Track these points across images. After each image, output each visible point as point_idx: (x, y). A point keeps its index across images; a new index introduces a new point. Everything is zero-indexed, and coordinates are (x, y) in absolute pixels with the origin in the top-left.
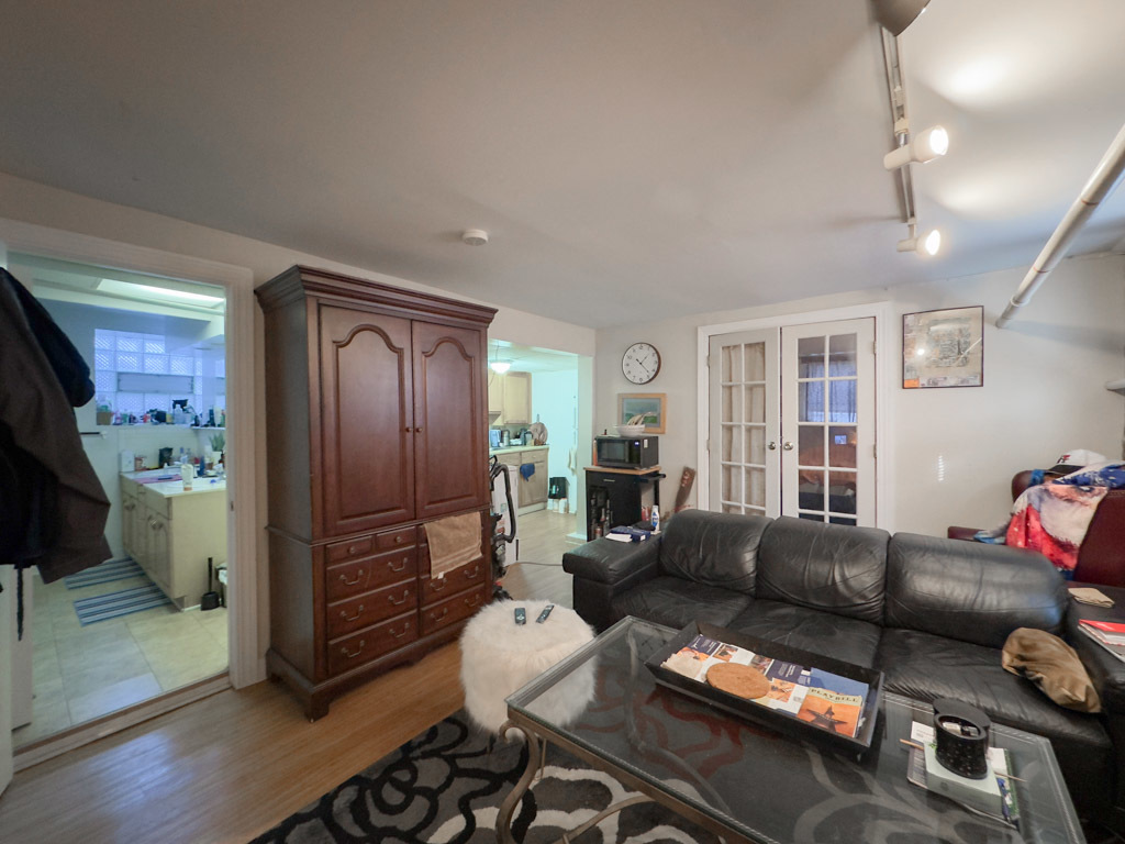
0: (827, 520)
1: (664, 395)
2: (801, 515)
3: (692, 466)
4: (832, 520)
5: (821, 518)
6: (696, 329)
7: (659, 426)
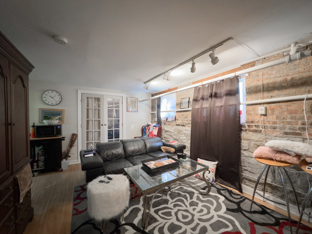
0: (114, 141)
1: (64, 110)
2: (108, 141)
3: (76, 133)
4: (115, 140)
5: (113, 140)
6: (77, 90)
7: (62, 121)
